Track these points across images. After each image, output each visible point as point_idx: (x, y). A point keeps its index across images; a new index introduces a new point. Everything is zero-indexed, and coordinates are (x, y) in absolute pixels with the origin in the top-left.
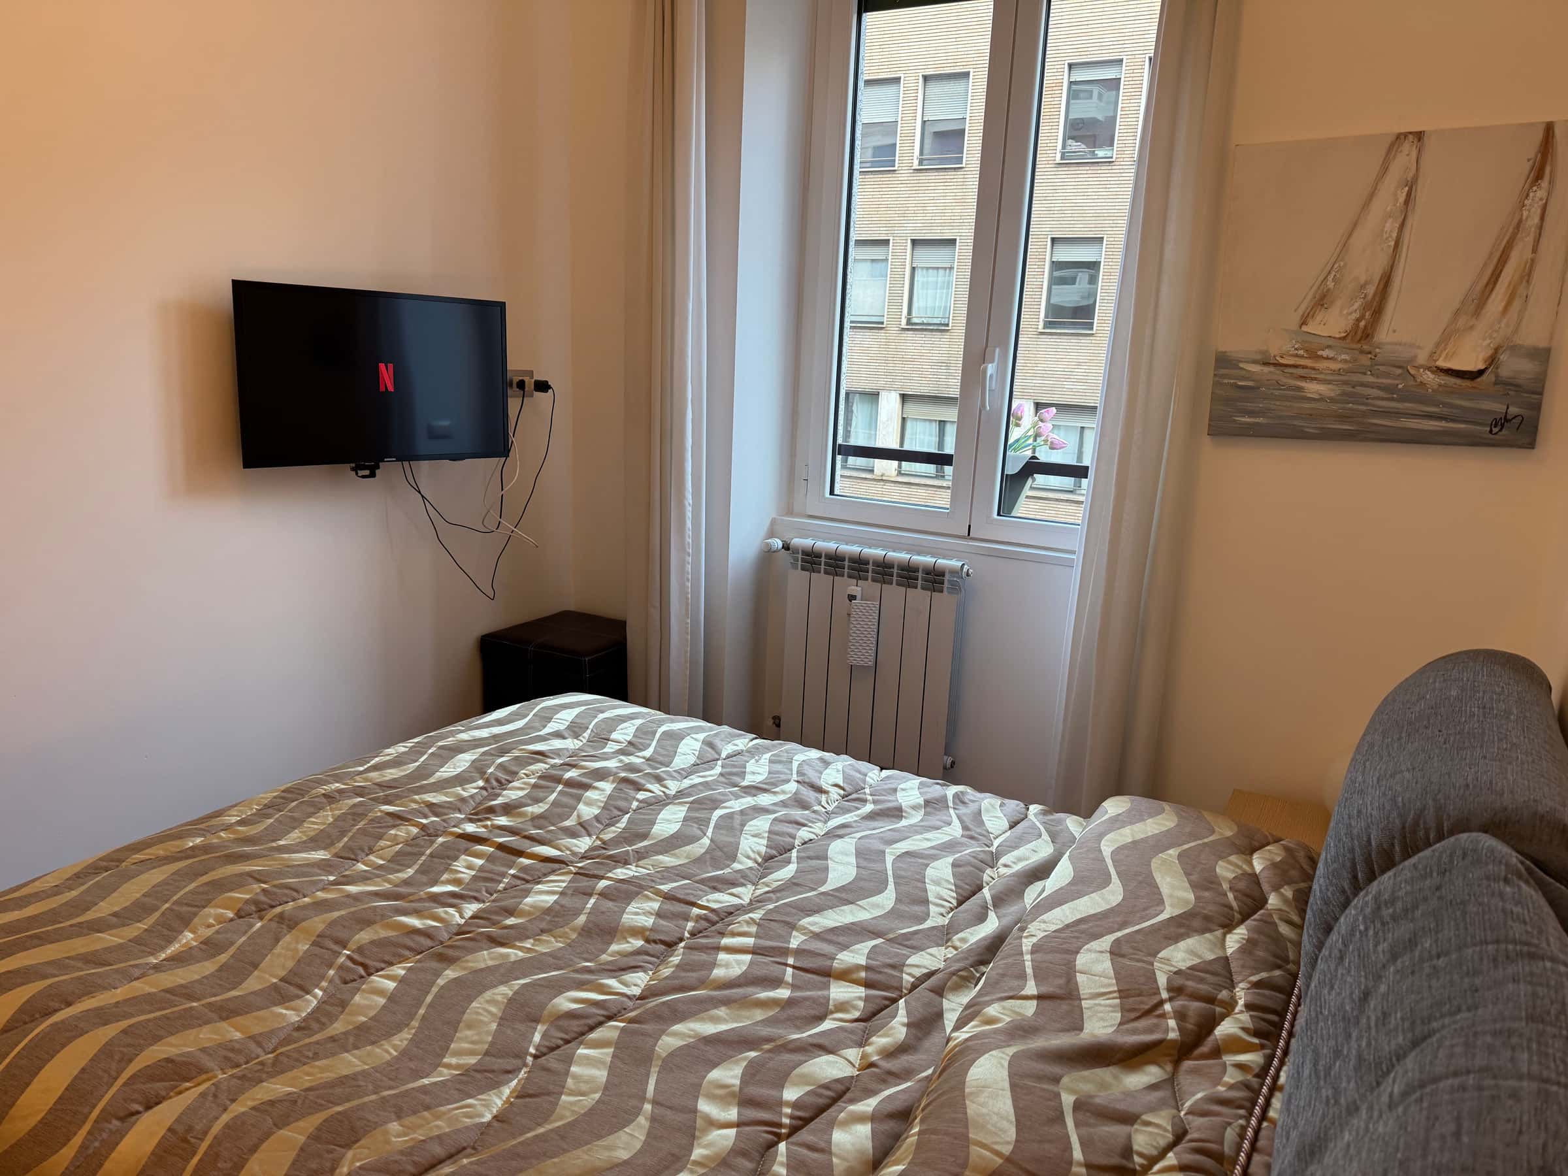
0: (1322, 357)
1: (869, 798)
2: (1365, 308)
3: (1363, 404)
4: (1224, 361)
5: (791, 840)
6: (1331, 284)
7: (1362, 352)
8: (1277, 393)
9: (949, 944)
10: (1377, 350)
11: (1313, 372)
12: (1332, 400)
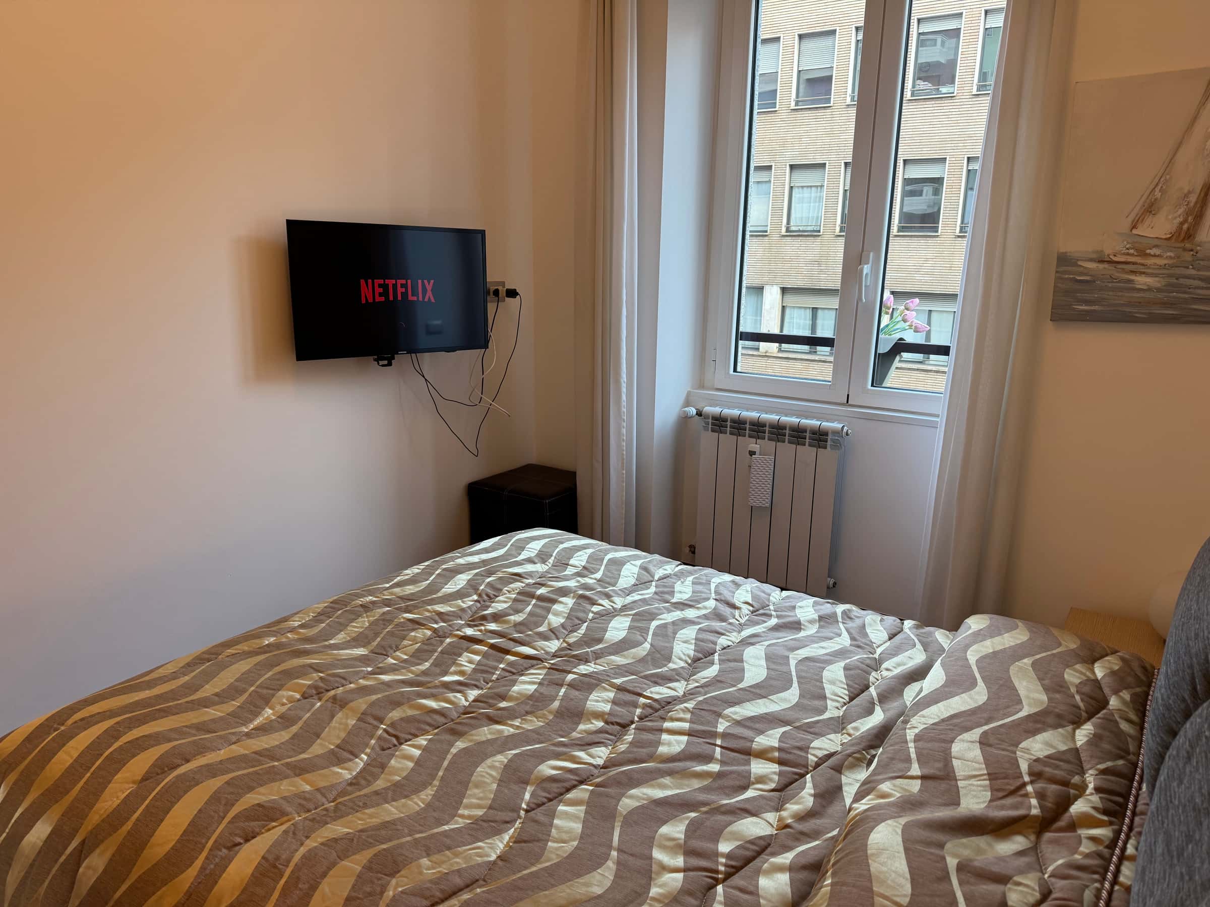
0: (1150, 255)
1: (774, 613)
2: (1187, 214)
3: (1185, 293)
4: (1064, 260)
5: (713, 646)
6: (1158, 194)
7: (1185, 249)
8: (1110, 285)
9: (844, 731)
10: (1198, 248)
11: (1142, 267)
12: (1159, 290)
